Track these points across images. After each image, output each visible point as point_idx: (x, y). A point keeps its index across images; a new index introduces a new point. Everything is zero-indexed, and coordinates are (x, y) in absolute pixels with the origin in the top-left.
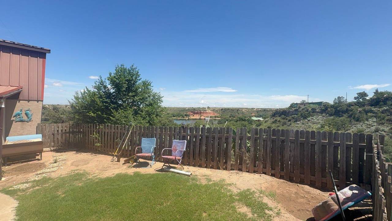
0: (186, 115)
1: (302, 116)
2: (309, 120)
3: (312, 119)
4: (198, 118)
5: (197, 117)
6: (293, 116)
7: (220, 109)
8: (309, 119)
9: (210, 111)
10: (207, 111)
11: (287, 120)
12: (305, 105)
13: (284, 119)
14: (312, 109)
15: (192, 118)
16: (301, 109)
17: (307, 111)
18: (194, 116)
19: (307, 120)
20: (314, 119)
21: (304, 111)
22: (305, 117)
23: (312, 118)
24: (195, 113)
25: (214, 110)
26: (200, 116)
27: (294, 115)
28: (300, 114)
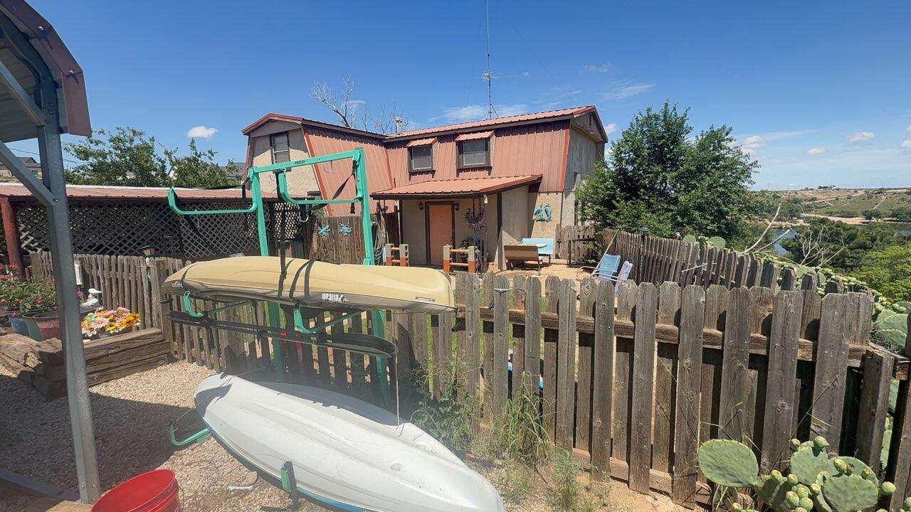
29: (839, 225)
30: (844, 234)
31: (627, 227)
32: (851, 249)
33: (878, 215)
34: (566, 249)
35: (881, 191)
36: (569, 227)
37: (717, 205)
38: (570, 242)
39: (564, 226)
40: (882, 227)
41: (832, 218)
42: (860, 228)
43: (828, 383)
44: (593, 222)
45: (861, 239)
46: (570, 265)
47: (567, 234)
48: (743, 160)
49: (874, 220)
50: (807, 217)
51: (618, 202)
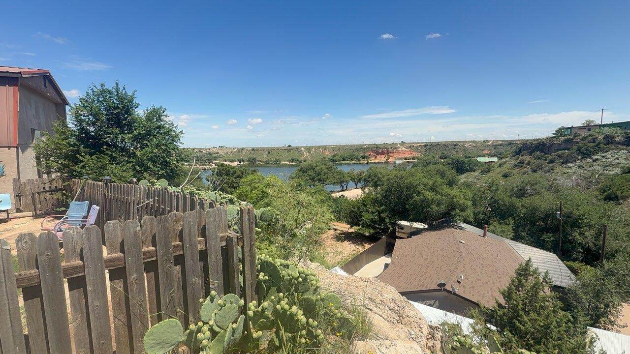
0: (363, 157)
1: (581, 153)
2: (596, 160)
3: (603, 157)
4: (384, 160)
5: (382, 159)
6: (560, 152)
7: (423, 144)
8: (596, 157)
9: (404, 149)
10: (400, 149)
11: (546, 160)
12: (589, 130)
13: (539, 158)
14: (604, 138)
15: (373, 161)
16: (579, 139)
17: (594, 141)
18: (376, 157)
19: (592, 159)
20: (609, 156)
21: (586, 141)
22: (587, 154)
23: (603, 155)
24: (378, 153)
25: (411, 147)
26: (386, 158)
27: (563, 151)
28: (575, 147)
29: (229, 166)
30: (232, 171)
31: (94, 176)
32: (235, 178)
33: (243, 161)
34: (29, 201)
35: (243, 149)
36: (31, 181)
37: (163, 157)
38: (33, 194)
39: (23, 180)
40: (246, 166)
41: (226, 163)
42: (237, 167)
43: (214, 259)
44: (59, 174)
45: (238, 173)
46: (36, 216)
47: (28, 187)
48: (175, 129)
49: (242, 163)
50: (216, 163)
51: (83, 156)
